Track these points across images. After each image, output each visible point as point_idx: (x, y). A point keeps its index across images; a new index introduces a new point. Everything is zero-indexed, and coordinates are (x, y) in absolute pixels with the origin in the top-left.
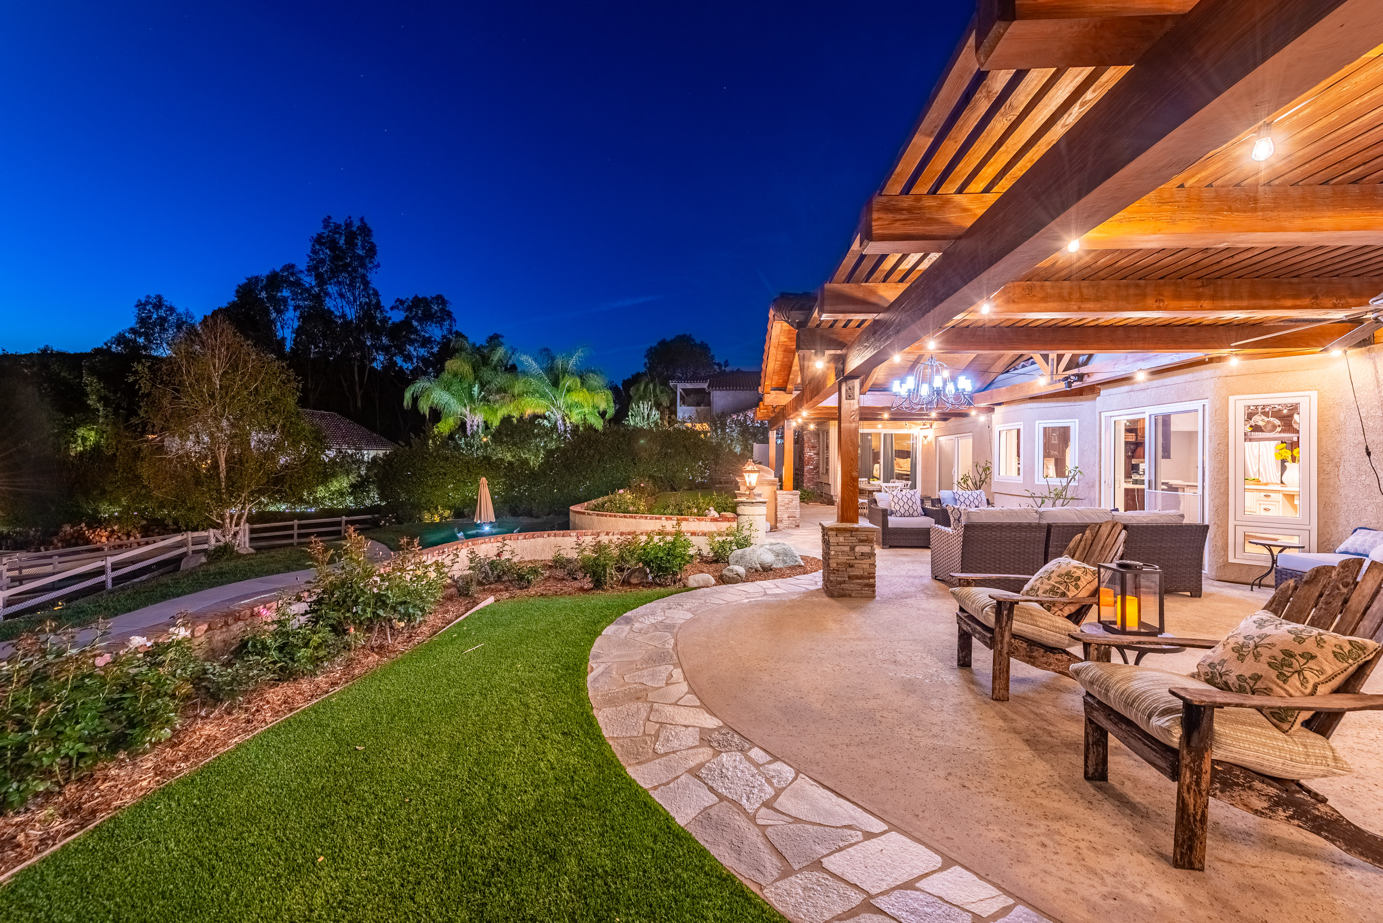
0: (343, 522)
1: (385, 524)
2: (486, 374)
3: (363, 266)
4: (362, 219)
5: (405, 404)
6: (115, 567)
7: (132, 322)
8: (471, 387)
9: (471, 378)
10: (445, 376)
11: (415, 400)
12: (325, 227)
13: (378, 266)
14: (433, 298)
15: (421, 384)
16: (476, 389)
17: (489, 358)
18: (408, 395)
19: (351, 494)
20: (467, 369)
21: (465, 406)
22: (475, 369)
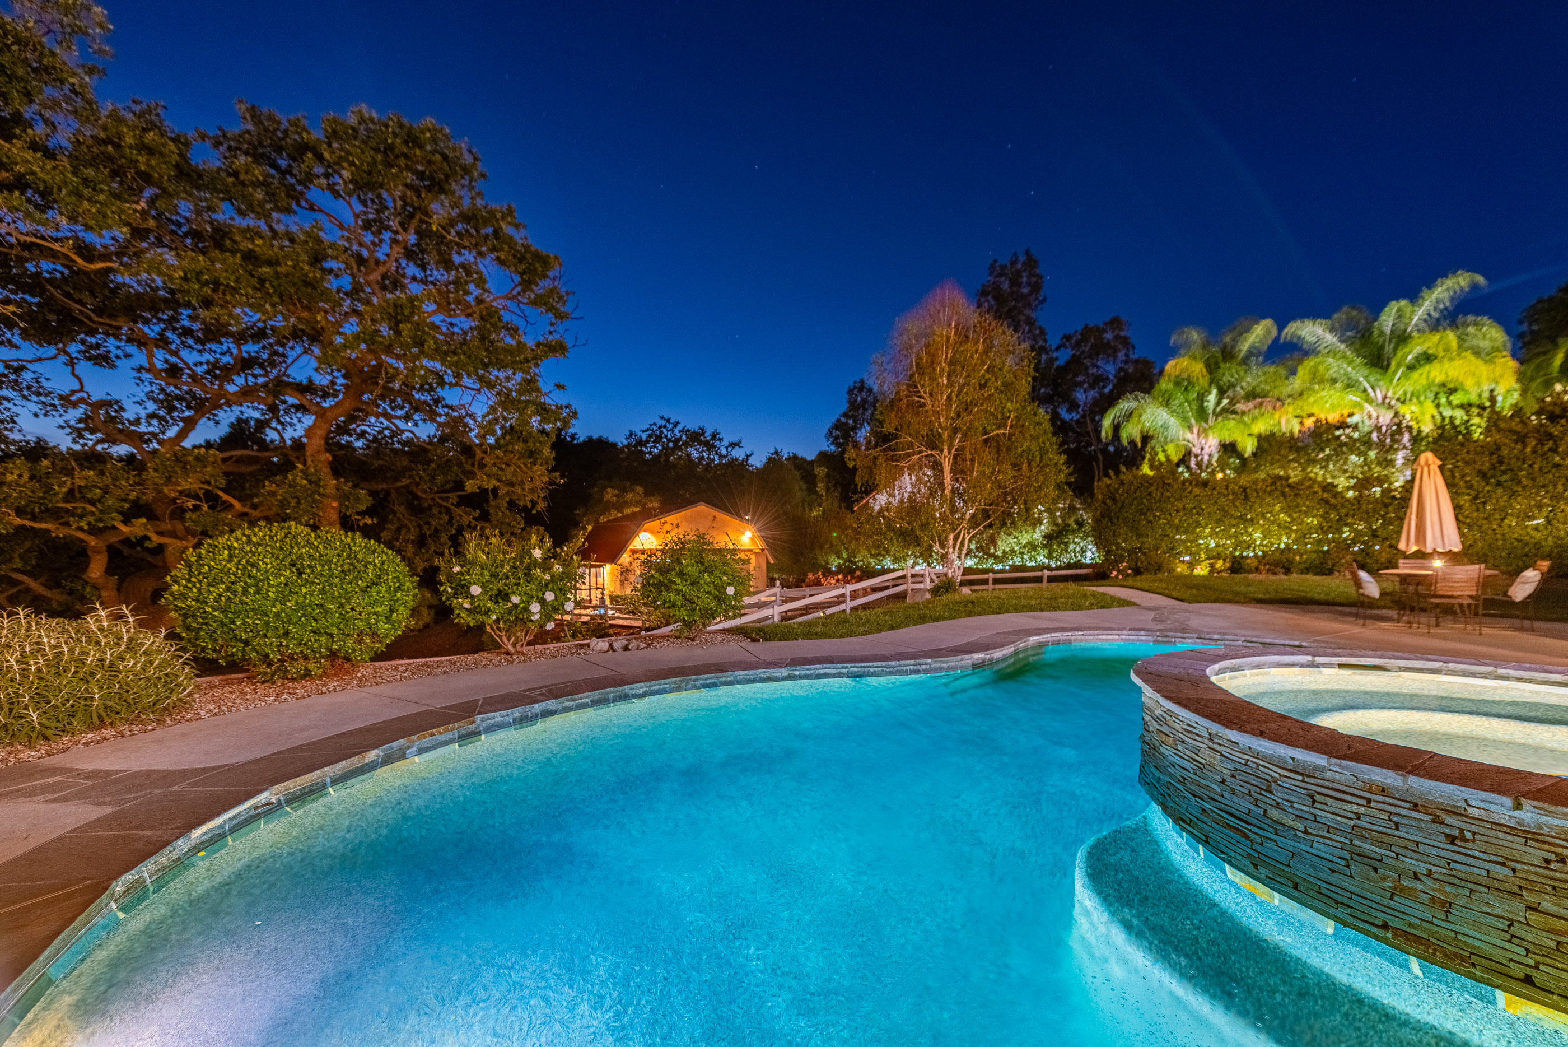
0: (1045, 579)
1: (1116, 577)
2: (1229, 373)
3: (1028, 305)
4: (1027, 252)
5: (1103, 435)
6: (854, 595)
7: (844, 407)
8: (1201, 397)
9: (1204, 382)
10: (1164, 384)
11: (1116, 428)
12: (991, 274)
13: (1044, 300)
14: (1106, 324)
15: (1125, 405)
16: (1212, 397)
17: (1233, 347)
18: (1107, 423)
19: (1045, 546)
20: (1198, 368)
21: (1190, 428)
22: (1212, 367)
